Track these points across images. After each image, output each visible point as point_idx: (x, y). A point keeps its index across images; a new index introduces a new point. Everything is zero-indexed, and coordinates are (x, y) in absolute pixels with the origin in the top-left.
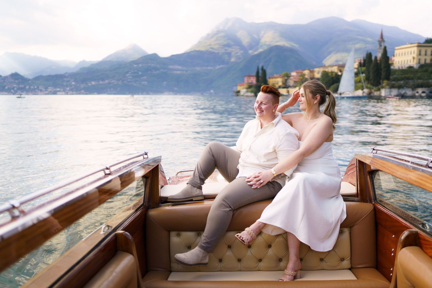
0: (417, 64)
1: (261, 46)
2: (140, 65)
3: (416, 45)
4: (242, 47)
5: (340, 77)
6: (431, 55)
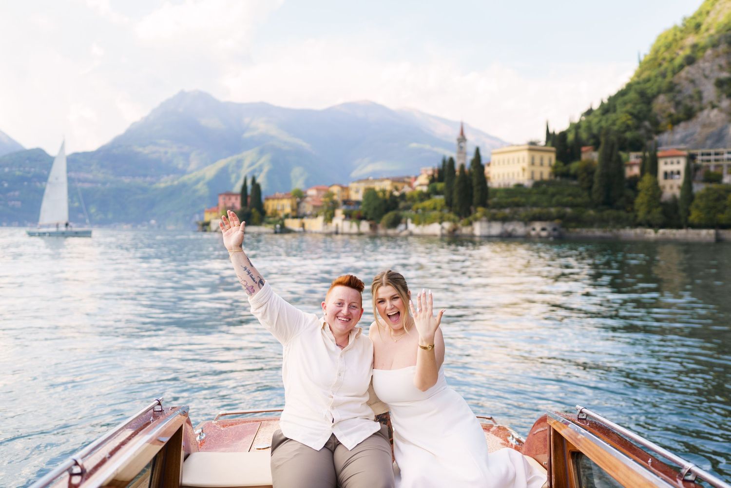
0: (529, 179)
3: (526, 147)
5: (398, 200)
6: (550, 165)
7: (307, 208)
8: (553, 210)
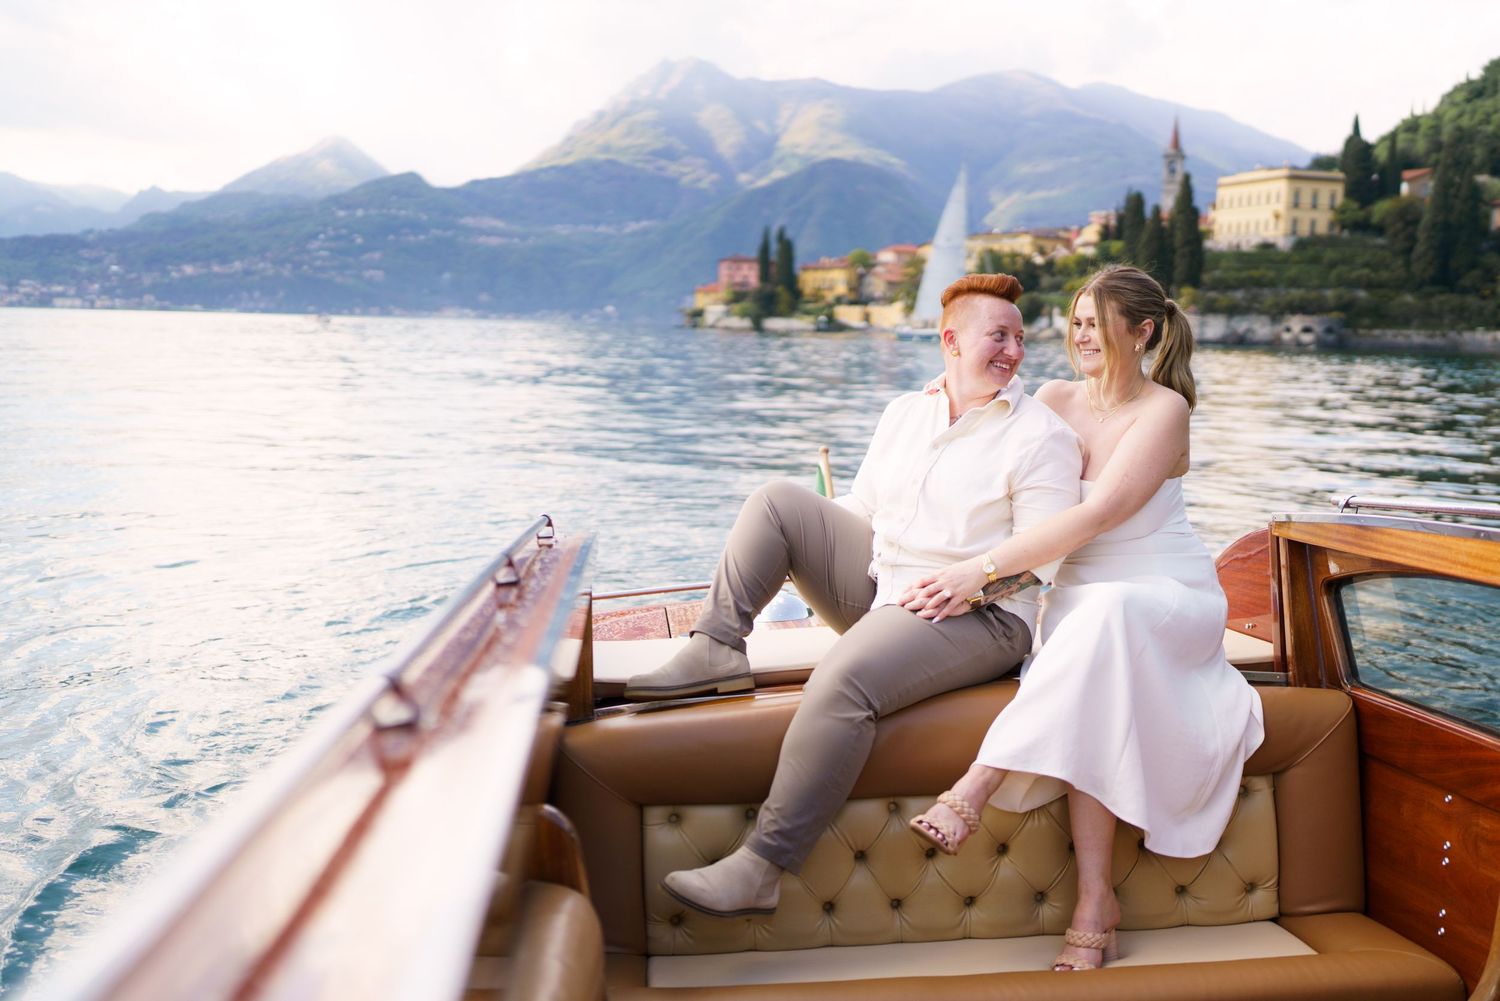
0: (1286, 235)
1: (781, 161)
2: (360, 213)
3: (1285, 172)
4: (716, 163)
5: (1039, 272)
6: (1332, 207)
7: (876, 285)
8: (1330, 294)
